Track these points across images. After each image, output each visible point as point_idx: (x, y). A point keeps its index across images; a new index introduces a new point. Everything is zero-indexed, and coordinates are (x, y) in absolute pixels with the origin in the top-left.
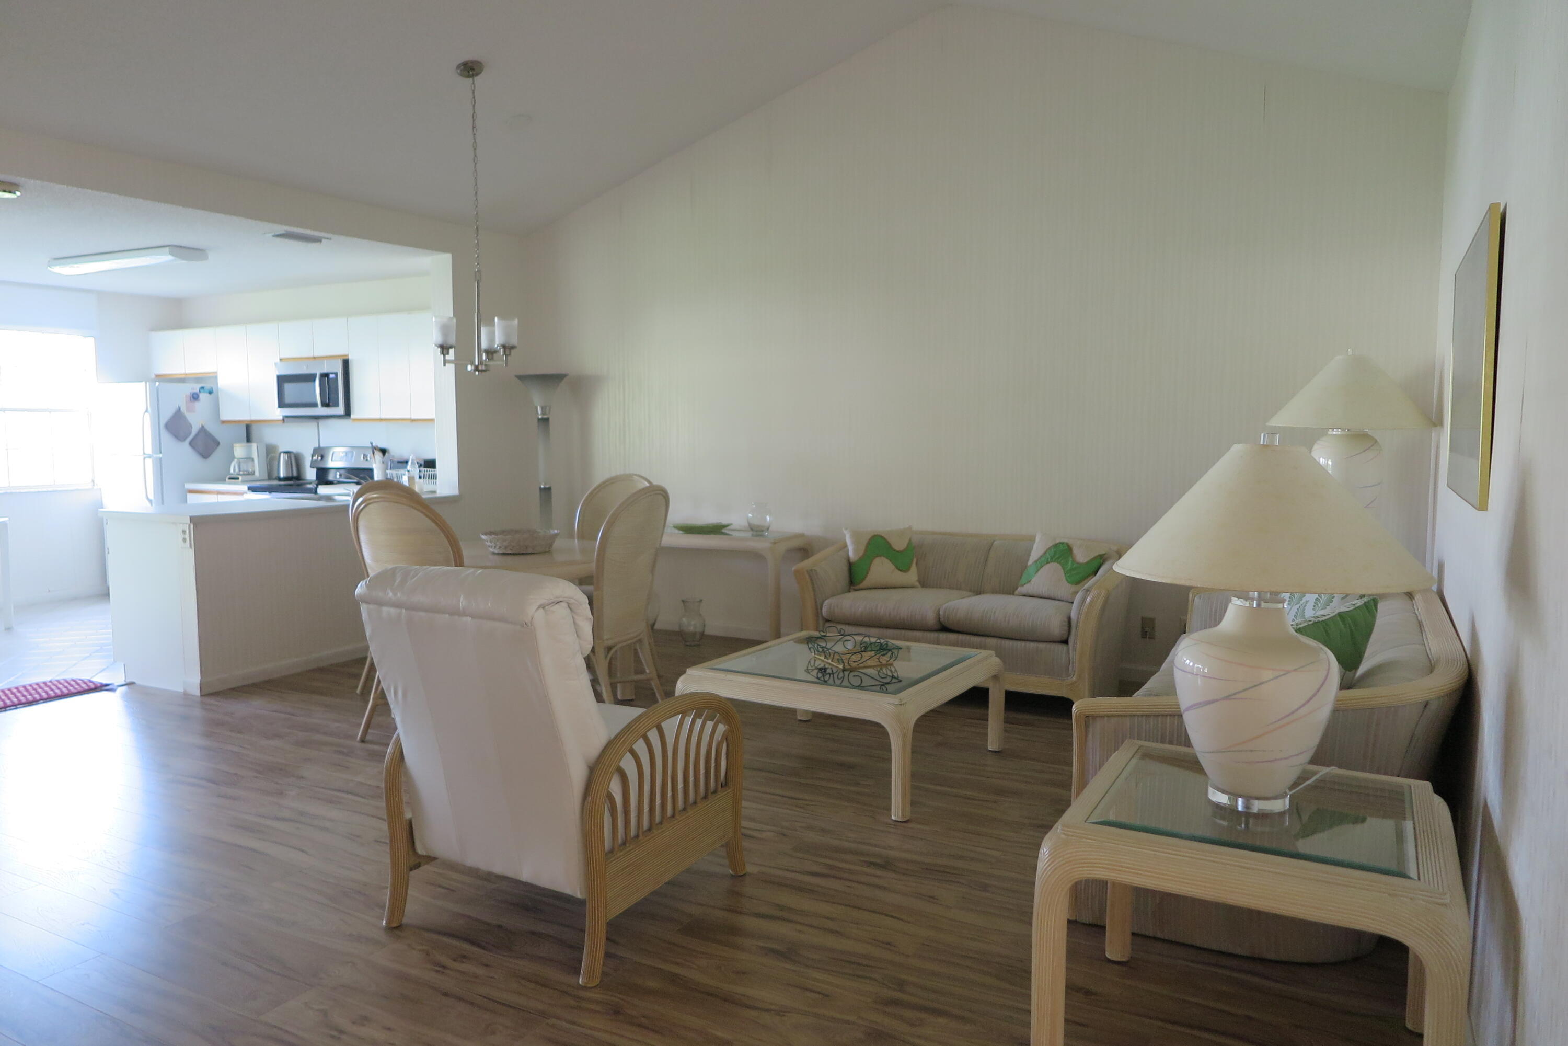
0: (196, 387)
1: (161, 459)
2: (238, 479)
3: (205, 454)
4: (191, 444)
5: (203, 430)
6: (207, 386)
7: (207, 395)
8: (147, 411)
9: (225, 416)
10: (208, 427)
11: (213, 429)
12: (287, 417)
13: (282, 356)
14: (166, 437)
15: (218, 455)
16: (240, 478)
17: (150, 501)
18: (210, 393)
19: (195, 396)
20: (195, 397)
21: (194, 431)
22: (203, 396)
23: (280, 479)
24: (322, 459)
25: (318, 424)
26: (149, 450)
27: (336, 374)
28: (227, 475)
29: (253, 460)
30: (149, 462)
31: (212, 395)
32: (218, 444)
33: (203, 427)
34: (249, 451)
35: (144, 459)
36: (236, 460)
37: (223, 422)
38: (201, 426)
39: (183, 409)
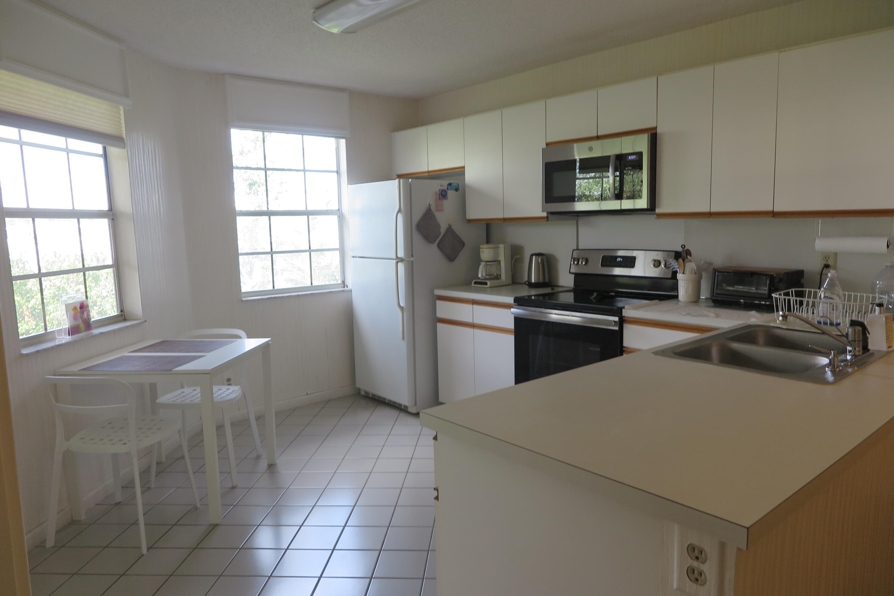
0: (445, 183)
1: (412, 262)
2: (486, 284)
3: (451, 257)
4: (439, 246)
5: (450, 229)
6: (454, 181)
7: (454, 191)
8: (399, 211)
9: (472, 214)
10: (455, 228)
11: (461, 230)
12: (552, 213)
13: (549, 140)
14: (418, 238)
15: (463, 257)
16: (489, 282)
17: (402, 308)
18: (457, 190)
19: (444, 193)
20: (443, 195)
21: (443, 230)
22: (451, 193)
23: (531, 285)
24: (585, 264)
25: (577, 221)
26: (401, 254)
27: (640, 154)
28: (473, 280)
29: (499, 261)
30: (401, 266)
31: (458, 192)
32: (463, 244)
33: (450, 226)
34: (497, 254)
35: (397, 263)
36: (483, 263)
37: (470, 221)
38: (448, 226)
39: (433, 208)
